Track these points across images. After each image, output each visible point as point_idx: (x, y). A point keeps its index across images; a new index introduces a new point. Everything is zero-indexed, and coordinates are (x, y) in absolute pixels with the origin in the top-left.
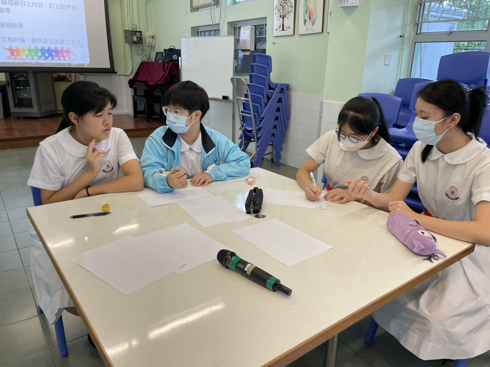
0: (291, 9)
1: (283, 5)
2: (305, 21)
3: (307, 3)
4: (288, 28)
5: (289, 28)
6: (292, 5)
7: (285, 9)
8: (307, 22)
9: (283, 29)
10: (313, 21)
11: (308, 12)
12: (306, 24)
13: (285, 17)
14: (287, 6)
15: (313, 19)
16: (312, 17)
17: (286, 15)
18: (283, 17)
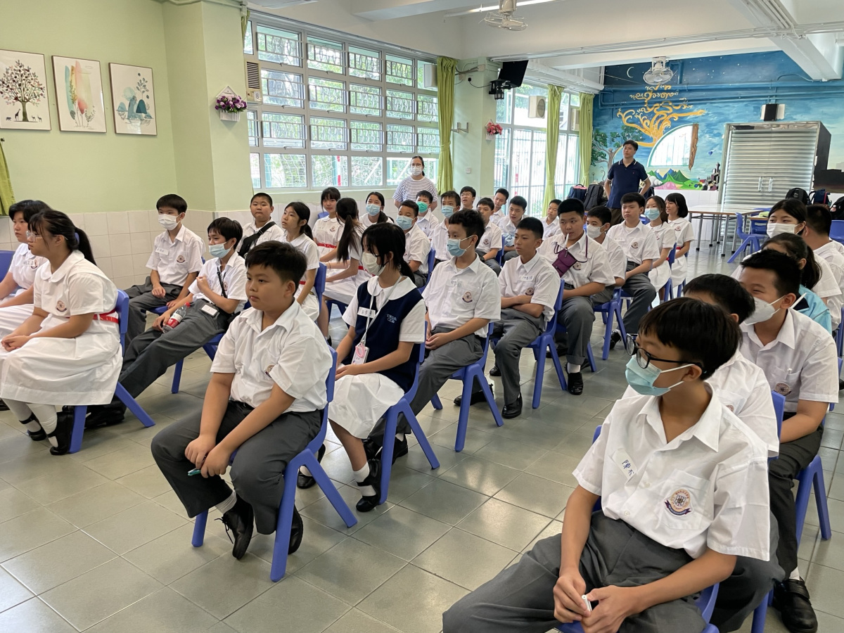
0: (41, 92)
1: (20, 82)
2: (73, 114)
3: (73, 90)
4: (37, 120)
5: (40, 119)
6: (41, 87)
7: (28, 90)
8: (76, 116)
9: (25, 119)
10: (88, 115)
11: (77, 101)
12: (76, 117)
13: (28, 101)
14: (30, 86)
15: (89, 111)
16: (85, 110)
17: (30, 99)
18: (24, 101)
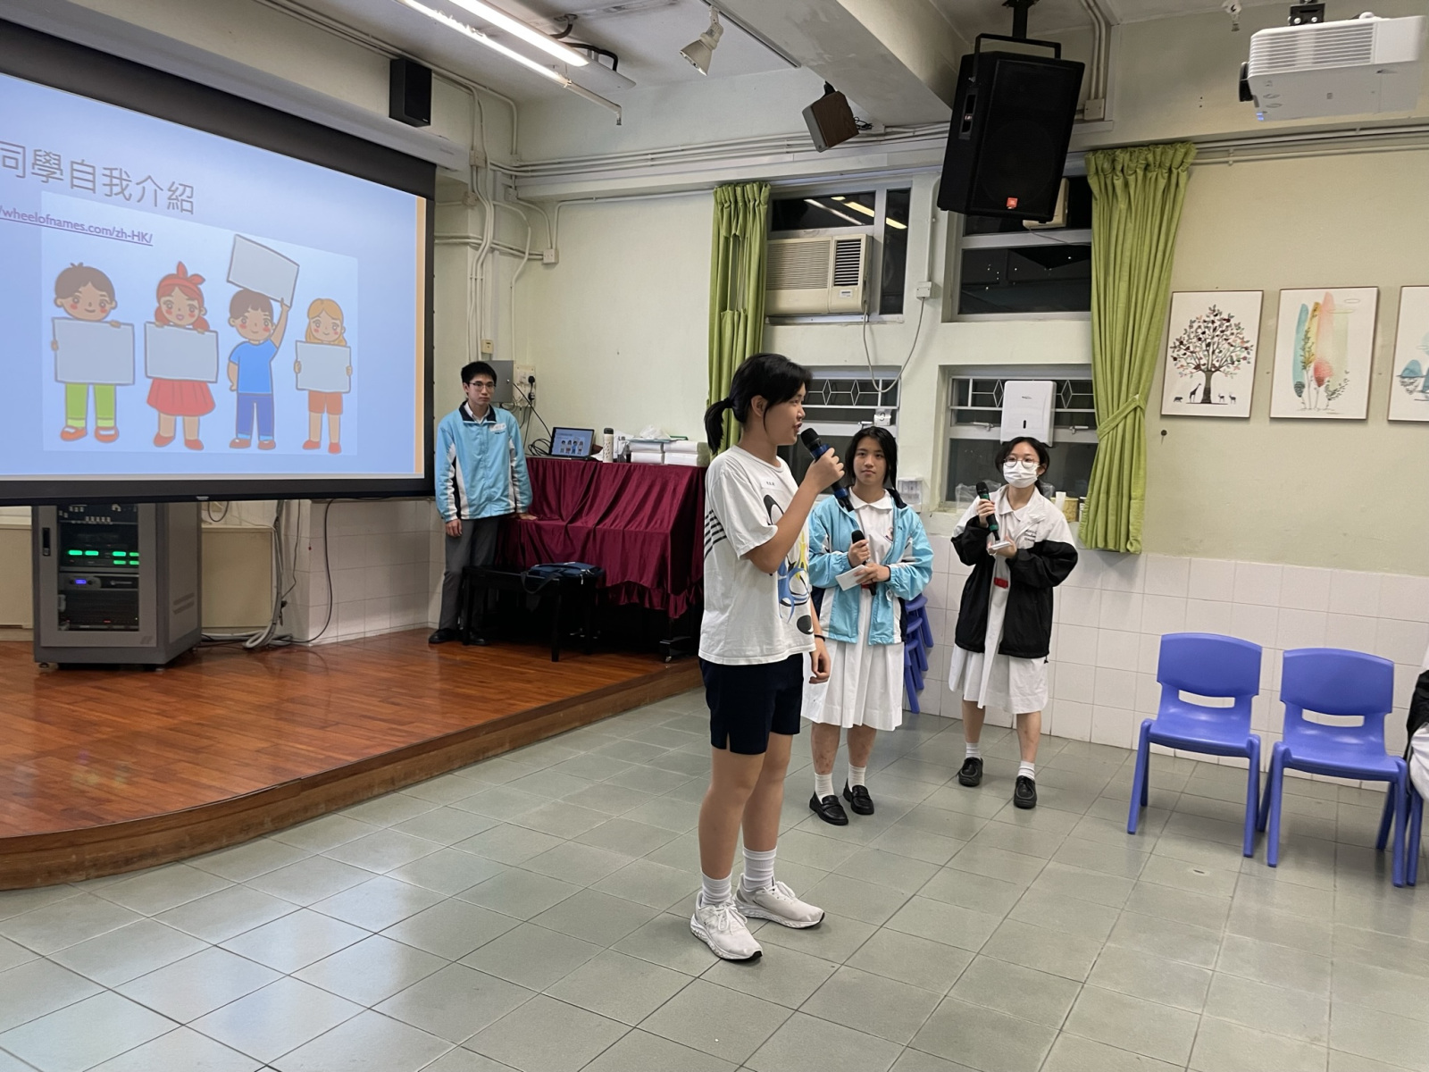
0: (1244, 354)
1: (1208, 341)
2: (1299, 388)
3: (1309, 345)
4: (1227, 400)
5: (1233, 399)
6: (1246, 345)
7: (1221, 352)
9: (1207, 399)
10: (1332, 389)
11: (1312, 365)
12: (1305, 395)
13: (1218, 369)
14: (1226, 346)
15: (1335, 382)
16: (1327, 379)
17: (1221, 367)
18: (1211, 371)
